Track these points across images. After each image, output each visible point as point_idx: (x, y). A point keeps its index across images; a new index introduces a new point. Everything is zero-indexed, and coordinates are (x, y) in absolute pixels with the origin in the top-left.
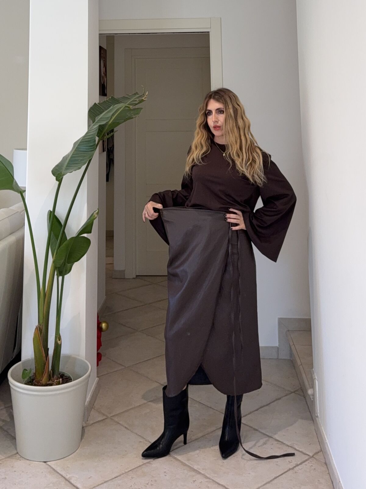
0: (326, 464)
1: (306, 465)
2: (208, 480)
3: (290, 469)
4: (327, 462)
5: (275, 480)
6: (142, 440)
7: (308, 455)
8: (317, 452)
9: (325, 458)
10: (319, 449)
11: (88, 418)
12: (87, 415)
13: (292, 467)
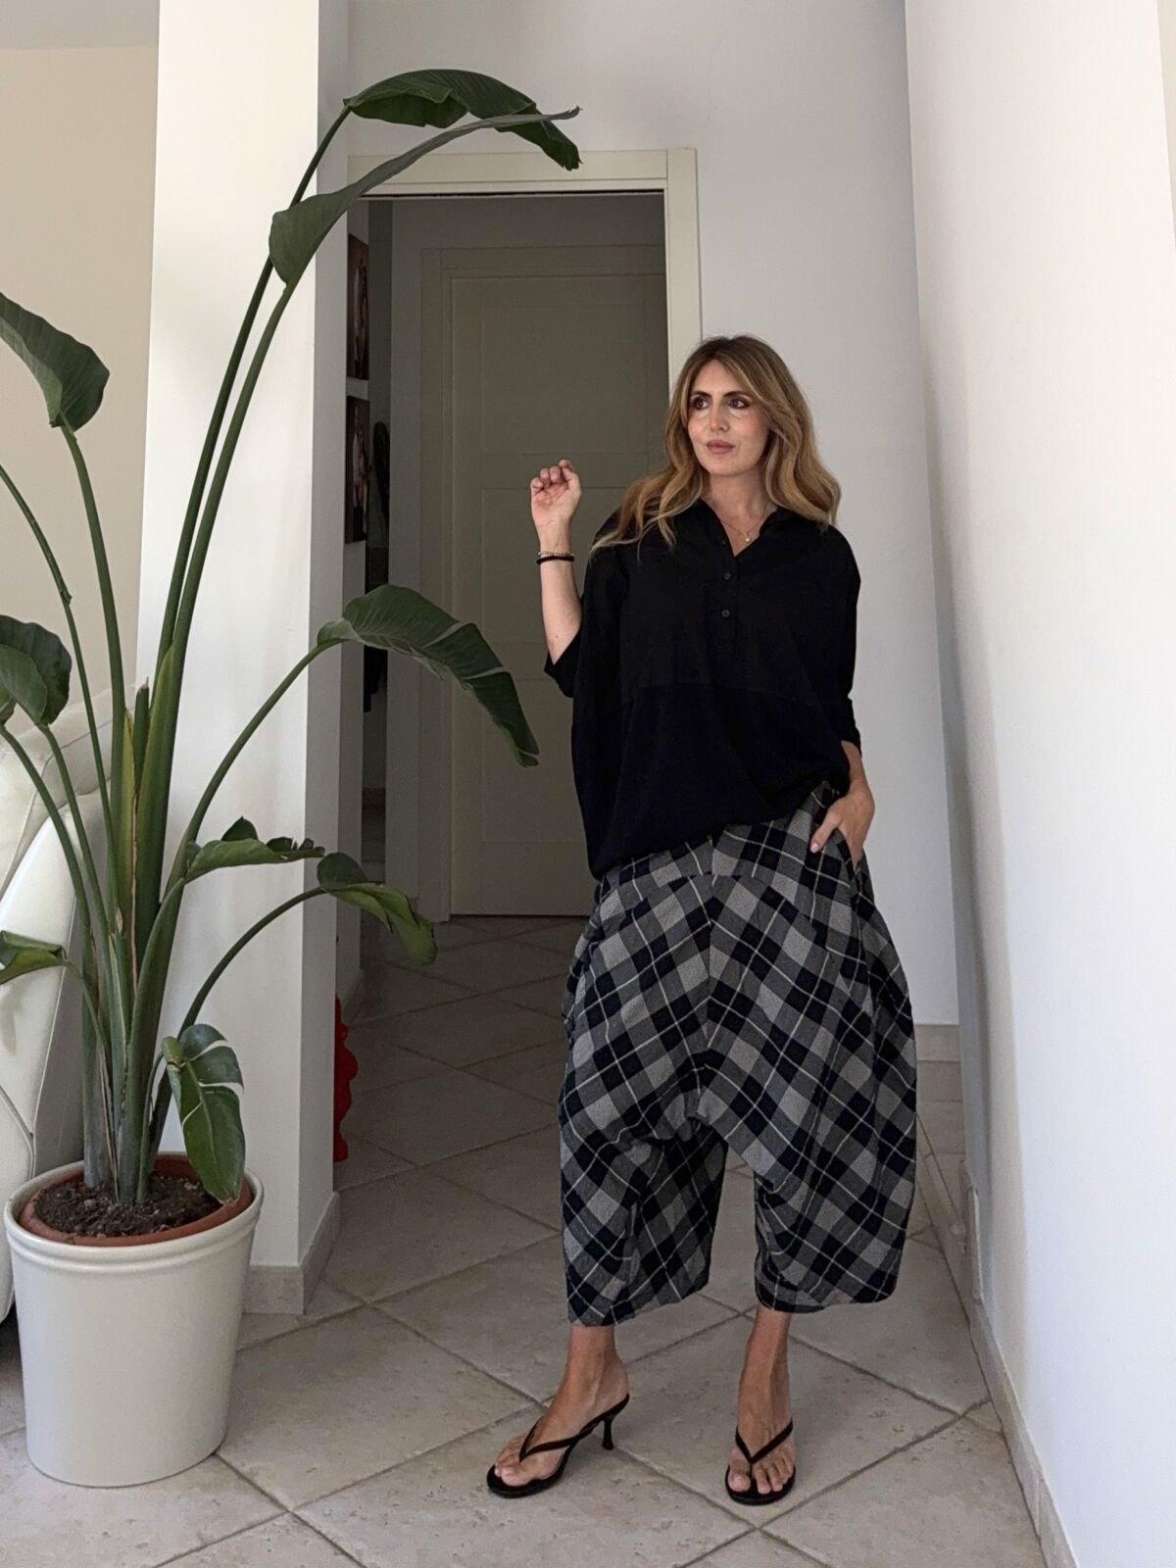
0: (1002, 1435)
1: (944, 1439)
2: (657, 1479)
3: (895, 1452)
4: (1006, 1430)
5: (855, 1480)
6: (463, 1368)
7: (952, 1412)
8: (977, 1401)
9: (1001, 1421)
10: (983, 1396)
11: (305, 1307)
12: (305, 1297)
13: (904, 1444)
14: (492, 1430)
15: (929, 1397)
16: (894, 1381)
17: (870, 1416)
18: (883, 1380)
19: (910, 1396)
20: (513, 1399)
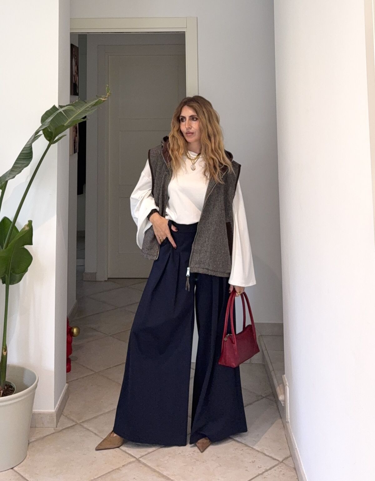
0: (295, 469)
1: (275, 470)
3: (258, 475)
4: (296, 467)
7: (278, 460)
8: (287, 457)
9: (294, 463)
10: (289, 454)
11: (57, 424)
12: (56, 421)
13: (262, 472)
14: (121, 469)
15: (270, 455)
16: (258, 449)
17: (250, 462)
18: (254, 449)
19: (264, 455)
20: (128, 457)
